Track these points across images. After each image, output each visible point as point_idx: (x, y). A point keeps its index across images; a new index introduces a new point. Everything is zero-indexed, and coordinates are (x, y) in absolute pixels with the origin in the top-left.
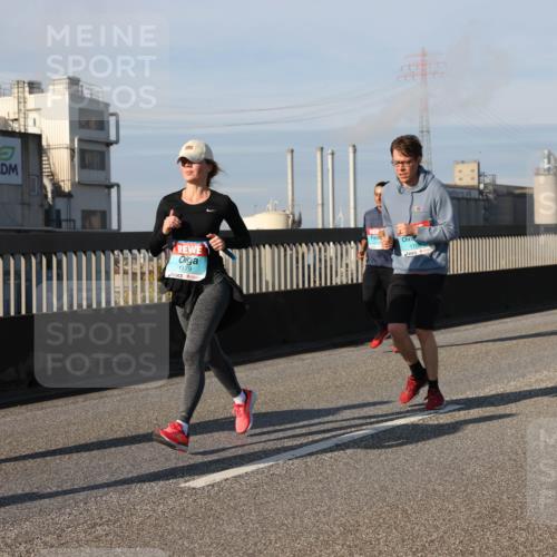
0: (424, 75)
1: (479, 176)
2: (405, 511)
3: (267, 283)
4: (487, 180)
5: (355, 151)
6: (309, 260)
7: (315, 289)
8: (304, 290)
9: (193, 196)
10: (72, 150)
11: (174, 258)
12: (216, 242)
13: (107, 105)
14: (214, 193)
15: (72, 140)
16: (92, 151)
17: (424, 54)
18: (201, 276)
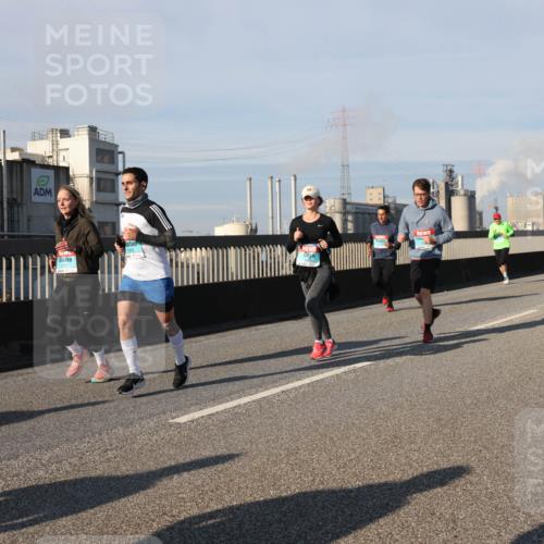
0: (345, 125)
1: (384, 197)
2: (332, 439)
3: (232, 274)
4: (390, 201)
5: (295, 180)
6: (263, 257)
7: (267, 279)
8: (259, 280)
9: (310, 218)
10: (91, 179)
11: (301, 254)
12: (323, 244)
13: (117, 146)
14: (322, 215)
15: (91, 171)
16: (104, 179)
17: (344, 111)
18: (317, 264)
